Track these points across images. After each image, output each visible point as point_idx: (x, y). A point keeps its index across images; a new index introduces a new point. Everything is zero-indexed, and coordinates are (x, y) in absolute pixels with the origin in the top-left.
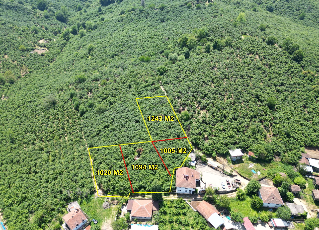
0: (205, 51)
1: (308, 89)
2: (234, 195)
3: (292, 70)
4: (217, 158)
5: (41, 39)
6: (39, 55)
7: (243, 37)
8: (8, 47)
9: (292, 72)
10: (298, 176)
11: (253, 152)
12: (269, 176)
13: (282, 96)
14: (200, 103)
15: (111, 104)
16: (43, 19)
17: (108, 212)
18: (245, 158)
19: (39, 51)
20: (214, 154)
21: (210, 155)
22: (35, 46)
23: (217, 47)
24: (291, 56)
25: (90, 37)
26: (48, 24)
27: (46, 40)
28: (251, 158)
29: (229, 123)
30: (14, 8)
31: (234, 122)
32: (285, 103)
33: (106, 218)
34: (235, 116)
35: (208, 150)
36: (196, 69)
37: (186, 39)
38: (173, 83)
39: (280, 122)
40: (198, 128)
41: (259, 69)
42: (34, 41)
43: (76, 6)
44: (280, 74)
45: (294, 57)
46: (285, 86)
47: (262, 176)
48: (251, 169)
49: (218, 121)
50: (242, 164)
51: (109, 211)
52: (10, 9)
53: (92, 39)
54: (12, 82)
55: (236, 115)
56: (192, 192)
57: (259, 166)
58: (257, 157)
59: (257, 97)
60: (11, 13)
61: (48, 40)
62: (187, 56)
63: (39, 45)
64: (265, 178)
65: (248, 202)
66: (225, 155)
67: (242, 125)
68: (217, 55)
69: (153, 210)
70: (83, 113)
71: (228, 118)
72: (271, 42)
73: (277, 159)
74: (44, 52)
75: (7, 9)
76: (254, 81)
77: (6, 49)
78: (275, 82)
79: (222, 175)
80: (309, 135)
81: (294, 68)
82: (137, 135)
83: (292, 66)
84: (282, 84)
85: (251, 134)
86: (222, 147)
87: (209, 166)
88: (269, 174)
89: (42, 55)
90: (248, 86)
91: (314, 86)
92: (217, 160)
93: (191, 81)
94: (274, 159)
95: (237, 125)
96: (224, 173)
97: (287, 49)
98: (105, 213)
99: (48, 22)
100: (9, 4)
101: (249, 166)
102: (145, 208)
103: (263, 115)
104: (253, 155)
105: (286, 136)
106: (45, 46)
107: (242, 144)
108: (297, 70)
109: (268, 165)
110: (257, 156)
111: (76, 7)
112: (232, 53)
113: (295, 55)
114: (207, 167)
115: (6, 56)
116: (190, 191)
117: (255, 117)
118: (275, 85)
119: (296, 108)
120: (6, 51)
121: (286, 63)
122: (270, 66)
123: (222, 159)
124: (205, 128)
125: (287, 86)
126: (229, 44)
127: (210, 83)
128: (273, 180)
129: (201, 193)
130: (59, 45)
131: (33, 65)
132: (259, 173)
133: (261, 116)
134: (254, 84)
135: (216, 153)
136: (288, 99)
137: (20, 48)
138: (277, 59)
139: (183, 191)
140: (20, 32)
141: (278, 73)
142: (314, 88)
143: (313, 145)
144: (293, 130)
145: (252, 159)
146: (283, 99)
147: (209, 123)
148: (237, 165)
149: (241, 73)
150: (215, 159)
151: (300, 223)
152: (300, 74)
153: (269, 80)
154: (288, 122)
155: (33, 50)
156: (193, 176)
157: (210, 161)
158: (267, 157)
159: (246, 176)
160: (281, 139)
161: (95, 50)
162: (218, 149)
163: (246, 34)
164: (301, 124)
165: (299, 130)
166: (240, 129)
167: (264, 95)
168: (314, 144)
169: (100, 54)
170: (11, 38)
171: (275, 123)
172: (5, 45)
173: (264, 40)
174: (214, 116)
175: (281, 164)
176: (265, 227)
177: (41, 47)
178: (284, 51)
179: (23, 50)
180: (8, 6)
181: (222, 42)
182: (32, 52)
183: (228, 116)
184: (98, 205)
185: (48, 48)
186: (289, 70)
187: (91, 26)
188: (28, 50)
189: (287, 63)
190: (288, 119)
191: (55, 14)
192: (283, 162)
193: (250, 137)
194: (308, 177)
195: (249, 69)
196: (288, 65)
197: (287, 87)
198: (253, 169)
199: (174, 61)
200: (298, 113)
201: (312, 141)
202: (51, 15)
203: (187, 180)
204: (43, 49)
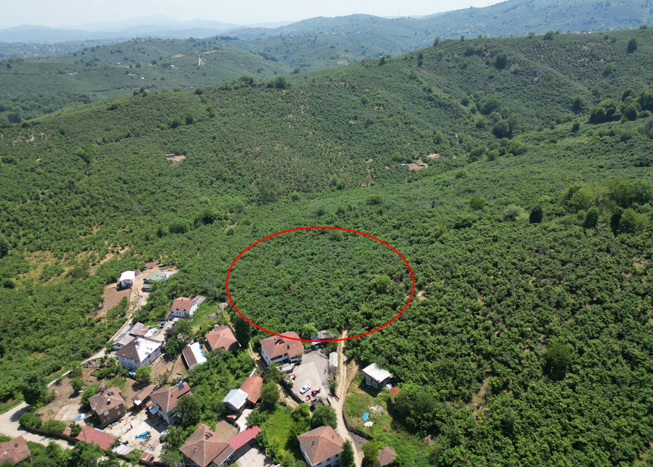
2: (294, 406)
4: (353, 362)
5: (435, 153)
6: (408, 171)
8: (383, 151)
16: (471, 127)
18: (385, 394)
19: (415, 166)
20: (350, 351)
26: (473, 136)
27: (441, 155)
33: (198, 325)
47: (364, 430)
48: (369, 411)
50: (371, 397)
57: (388, 420)
58: (394, 403)
61: (444, 155)
64: (367, 437)
69: (223, 347)
74: (419, 168)
75: (436, 107)
79: (326, 382)
86: (369, 349)
89: (412, 172)
92: (348, 365)
94: (427, 438)
98: (204, 321)
100: (444, 101)
101: (375, 406)
102: (220, 338)
104: (394, 396)
106: (429, 162)
109: (402, 432)
110: (395, 400)
115: (371, 160)
120: (375, 155)
123: (355, 368)
124: (384, 315)
132: (369, 424)
133: (503, 362)
137: (393, 155)
140: (417, 137)
148: (362, 393)
150: (348, 362)
155: (409, 162)
156: (288, 347)
157: (333, 355)
159: (347, 409)
166: (428, 350)
170: (397, 141)
176: (265, 465)
177: (424, 162)
179: (395, 159)
182: (404, 165)
191: (496, 124)
198: (371, 413)
203: (276, 343)
204: (422, 166)
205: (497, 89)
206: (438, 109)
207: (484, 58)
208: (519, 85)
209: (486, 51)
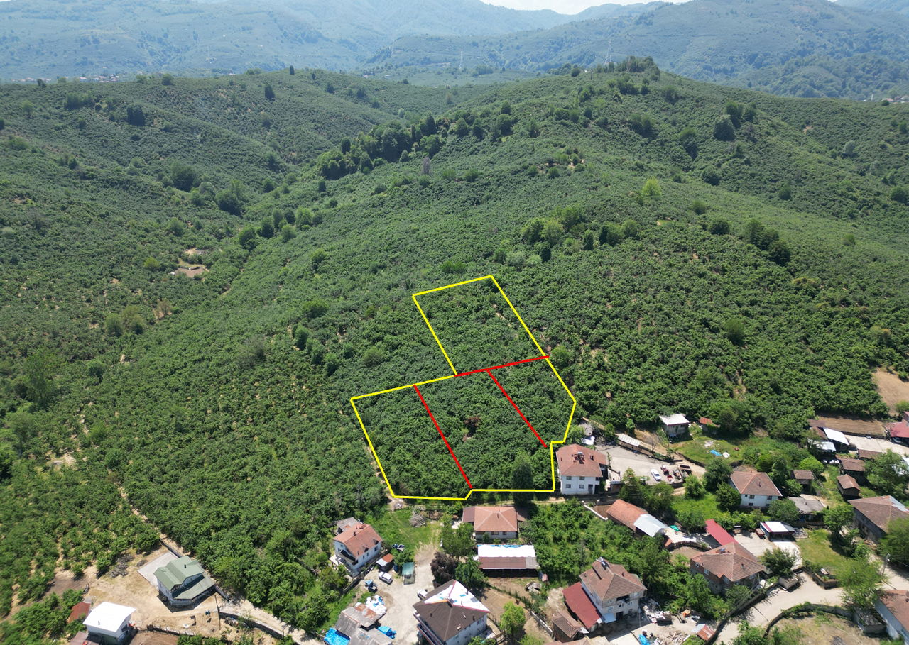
0: (583, 246)
1: (809, 311)
2: (682, 491)
3: (770, 278)
4: (637, 431)
5: (189, 247)
6: (191, 280)
7: (659, 223)
8: (117, 262)
9: (772, 282)
10: (806, 457)
11: (708, 417)
12: (748, 460)
13: (755, 323)
14: (586, 335)
15: (394, 348)
16: (189, 206)
17: (424, 533)
18: (695, 431)
19: (190, 272)
20: (630, 424)
21: (621, 428)
22: (177, 262)
23: (608, 238)
24: (765, 253)
25: (308, 240)
26: (201, 217)
27: (199, 249)
28: (706, 429)
29: (654, 367)
30: (121, 184)
31: (663, 367)
32: (764, 334)
33: (421, 543)
34: (663, 355)
35: (617, 417)
36: (570, 277)
37: (539, 227)
38: (522, 305)
39: (757, 366)
40: (590, 378)
41: (701, 275)
42: (174, 250)
43: (259, 181)
44: (746, 286)
45: (772, 254)
46: (759, 305)
47: (734, 461)
48: (709, 449)
49: (629, 366)
50: (689, 442)
51: (425, 530)
52: (113, 186)
53: (315, 242)
54: (139, 330)
55: (665, 353)
56: (593, 488)
57: (725, 443)
58: (719, 426)
59: (705, 323)
60: (115, 194)
61: (205, 248)
62: (546, 256)
63: (186, 260)
64: (740, 463)
65: (711, 501)
66: (654, 426)
67: (681, 370)
68: (610, 253)
69: (518, 521)
70: (332, 369)
71: (650, 360)
72: (721, 229)
73: (761, 433)
74: (199, 272)
75: (107, 187)
76: (695, 297)
77: (112, 266)
78: (739, 298)
79: (653, 460)
80: (818, 387)
81: (773, 274)
82: (462, 396)
83: (770, 270)
84: (753, 303)
85: (701, 387)
86: (645, 409)
87: (622, 446)
88: (746, 455)
89: (197, 279)
90: (683, 304)
91: (820, 305)
92: (637, 436)
93: (562, 298)
94: (755, 432)
95: (671, 371)
96: (655, 457)
97: (754, 240)
98: (417, 534)
99: (200, 214)
100: (111, 177)
101: (705, 444)
102: (502, 515)
103: (721, 355)
104: (709, 422)
105: (772, 389)
106: (200, 262)
107: (686, 404)
108: (780, 277)
109: (743, 442)
110: (717, 424)
111: (261, 184)
112: (640, 249)
113: (773, 250)
114: (618, 448)
115: (116, 281)
116: (590, 486)
117: (705, 356)
118: (739, 305)
119: (786, 344)
120: (115, 270)
121: (756, 266)
122: (723, 271)
123: (647, 434)
124: (606, 379)
125: (762, 305)
126: (631, 234)
127: (603, 300)
128: (757, 464)
129: (612, 492)
130: (231, 257)
131: (179, 298)
132: (726, 455)
133: (716, 355)
134: (696, 302)
135: (635, 421)
136: (770, 328)
137: (145, 265)
138: (736, 259)
139: (575, 490)
140: (141, 232)
141: (741, 284)
142: (820, 308)
143: (830, 407)
144: (786, 380)
145: (708, 432)
146: (757, 328)
147: (613, 370)
148: (681, 444)
149: (666, 283)
150: (632, 434)
151: (817, 529)
152: (790, 284)
153: (726, 295)
154: (774, 366)
155: (175, 268)
156: (592, 458)
157: (623, 437)
158: (739, 424)
159: (702, 460)
160: (763, 396)
161: (329, 262)
162: (637, 412)
163: (664, 219)
164: (801, 371)
165: (798, 380)
166: (676, 379)
167: (718, 320)
168: (833, 404)
169: (342, 268)
170: (123, 244)
171: (747, 368)
172: (109, 258)
173: (704, 227)
174: (620, 357)
175: (769, 439)
176: (752, 538)
177: (192, 263)
178: (748, 245)
179: (152, 269)
180: (108, 181)
181: (618, 229)
182: (173, 273)
183: (649, 356)
184: (401, 522)
185: (209, 266)
186: (765, 277)
187: (309, 217)
188: (163, 269)
189: (759, 265)
190: (774, 361)
191: (216, 197)
192: (772, 437)
193: (698, 391)
194: (828, 463)
195: (680, 276)
196: (761, 269)
197: (763, 308)
198: (712, 449)
199: (519, 266)
200: (793, 352)
201: (828, 398)
202: (207, 199)
203: (581, 463)
204: (198, 268)
205: (160, 153)
206: (112, 190)
207: (101, 111)
208: (185, 146)
209: (97, 101)
